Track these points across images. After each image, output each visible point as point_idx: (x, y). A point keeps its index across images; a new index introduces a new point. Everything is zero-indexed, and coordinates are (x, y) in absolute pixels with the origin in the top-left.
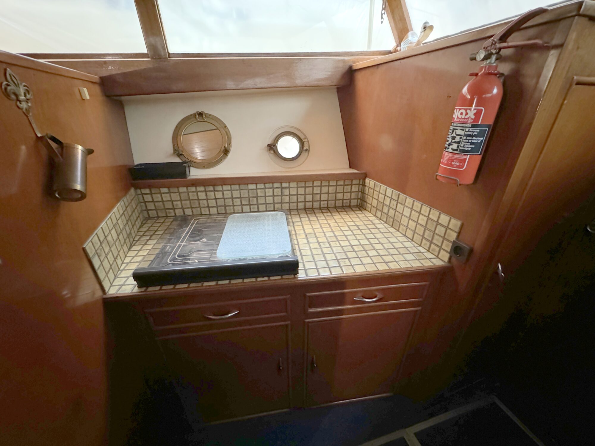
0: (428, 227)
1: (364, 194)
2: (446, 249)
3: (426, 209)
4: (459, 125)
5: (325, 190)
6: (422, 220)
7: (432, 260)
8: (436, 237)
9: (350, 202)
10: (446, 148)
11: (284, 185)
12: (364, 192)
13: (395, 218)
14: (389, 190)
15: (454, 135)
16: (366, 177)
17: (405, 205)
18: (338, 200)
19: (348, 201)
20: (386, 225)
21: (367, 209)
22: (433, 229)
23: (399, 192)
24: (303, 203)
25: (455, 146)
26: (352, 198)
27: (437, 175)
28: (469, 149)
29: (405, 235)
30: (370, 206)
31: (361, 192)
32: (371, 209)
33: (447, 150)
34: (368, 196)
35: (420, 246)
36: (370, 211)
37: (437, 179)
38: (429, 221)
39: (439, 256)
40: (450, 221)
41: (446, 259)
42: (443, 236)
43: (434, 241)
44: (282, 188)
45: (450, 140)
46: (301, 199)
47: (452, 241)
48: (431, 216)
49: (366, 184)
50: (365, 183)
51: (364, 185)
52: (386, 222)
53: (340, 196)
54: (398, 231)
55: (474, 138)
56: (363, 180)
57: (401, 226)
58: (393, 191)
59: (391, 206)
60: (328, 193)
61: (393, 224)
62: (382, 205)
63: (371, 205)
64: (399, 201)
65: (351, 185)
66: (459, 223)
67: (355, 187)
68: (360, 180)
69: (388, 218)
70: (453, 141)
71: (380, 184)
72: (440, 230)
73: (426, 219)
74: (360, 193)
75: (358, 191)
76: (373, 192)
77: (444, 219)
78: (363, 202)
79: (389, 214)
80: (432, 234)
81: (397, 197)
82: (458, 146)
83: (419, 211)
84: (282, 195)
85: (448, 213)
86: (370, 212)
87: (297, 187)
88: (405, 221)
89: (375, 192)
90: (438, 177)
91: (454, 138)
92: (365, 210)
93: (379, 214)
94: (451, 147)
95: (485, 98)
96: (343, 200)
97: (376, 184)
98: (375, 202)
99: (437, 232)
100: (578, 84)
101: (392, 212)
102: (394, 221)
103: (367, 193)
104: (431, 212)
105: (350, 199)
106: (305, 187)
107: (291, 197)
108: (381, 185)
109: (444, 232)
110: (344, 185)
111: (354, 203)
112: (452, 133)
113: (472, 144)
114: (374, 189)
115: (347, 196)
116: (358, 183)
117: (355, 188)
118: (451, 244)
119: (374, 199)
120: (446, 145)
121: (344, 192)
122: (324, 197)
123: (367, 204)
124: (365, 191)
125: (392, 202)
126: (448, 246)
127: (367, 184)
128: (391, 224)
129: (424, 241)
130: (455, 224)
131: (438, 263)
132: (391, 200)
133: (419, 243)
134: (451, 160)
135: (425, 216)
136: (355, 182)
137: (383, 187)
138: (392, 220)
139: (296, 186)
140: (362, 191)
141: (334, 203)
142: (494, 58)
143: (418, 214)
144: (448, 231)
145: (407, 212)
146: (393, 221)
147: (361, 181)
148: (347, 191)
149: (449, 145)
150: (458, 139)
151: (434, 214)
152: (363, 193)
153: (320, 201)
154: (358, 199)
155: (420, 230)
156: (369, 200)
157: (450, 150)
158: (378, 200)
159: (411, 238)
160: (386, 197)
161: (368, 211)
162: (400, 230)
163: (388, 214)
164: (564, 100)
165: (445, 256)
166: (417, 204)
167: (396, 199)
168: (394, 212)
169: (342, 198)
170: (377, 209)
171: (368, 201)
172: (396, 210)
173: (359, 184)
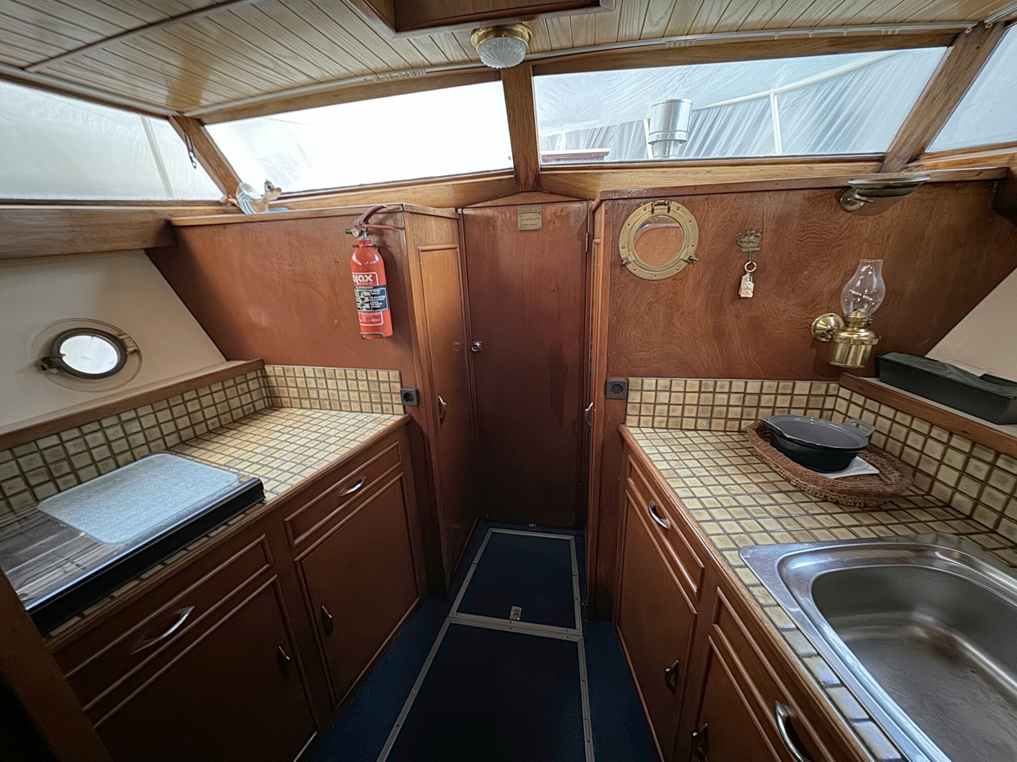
0: (371, 389)
1: (271, 388)
2: (397, 402)
3: (361, 373)
4: (363, 288)
5: (207, 401)
6: (363, 386)
7: (391, 419)
8: (383, 395)
9: (254, 407)
10: (359, 309)
11: (125, 416)
12: (270, 385)
13: (331, 398)
14: (309, 370)
15: (362, 297)
16: (264, 364)
17: (336, 378)
18: (234, 409)
19: (251, 406)
20: (322, 411)
21: (284, 405)
22: (378, 390)
23: (322, 368)
24: (176, 435)
25: (367, 306)
26: (255, 399)
27: (361, 335)
28: (380, 306)
29: (351, 411)
30: (288, 400)
31: (265, 387)
32: (291, 403)
33: (361, 310)
34: (280, 388)
35: (372, 413)
36: (290, 405)
37: (363, 339)
38: (370, 384)
39: (395, 413)
40: (389, 375)
41: (402, 412)
42: (389, 391)
43: (384, 401)
44: (122, 423)
45: (361, 301)
46: (169, 428)
47: (399, 391)
48: (370, 378)
49: (269, 374)
50: (265, 373)
51: (265, 376)
52: (321, 409)
53: (235, 403)
54: (341, 410)
55: (379, 297)
56: (261, 370)
57: (342, 404)
58: (314, 369)
59: (319, 386)
60: (215, 404)
61: (331, 407)
62: (306, 391)
63: (289, 397)
64: (328, 376)
65: (247, 382)
66: (397, 373)
67: (253, 383)
68: (256, 370)
69: (322, 402)
70: (364, 302)
71: (292, 367)
72: (384, 387)
73: (366, 383)
74: (263, 389)
75: (260, 388)
76: (286, 380)
77: (383, 375)
78: (274, 399)
79: (321, 397)
80: (378, 395)
81: (323, 373)
82: (370, 305)
83: (355, 378)
84: (126, 436)
85: (383, 368)
86: (292, 407)
87: (154, 413)
88: (344, 396)
89: (288, 379)
90: (364, 337)
91: (363, 299)
92: (283, 407)
93: (306, 403)
94: (364, 307)
95: (373, 264)
96: (242, 406)
97: (285, 369)
98: (294, 392)
99: (382, 390)
100: (422, 251)
101: (323, 394)
102: (332, 402)
103: (275, 384)
104: (369, 374)
105: (253, 402)
106: (170, 408)
107: (147, 432)
108: (294, 368)
109: (388, 387)
110: (236, 385)
111: (260, 405)
112: (360, 295)
113: (379, 302)
114: (285, 376)
115: (246, 399)
116: (255, 376)
117: (253, 385)
118: (399, 396)
119: (290, 389)
120: (359, 307)
121: (239, 396)
122: (210, 412)
123: (283, 399)
124: (272, 383)
125: (319, 381)
126: (397, 399)
127: (270, 372)
128: (328, 407)
129: (374, 406)
130: (394, 375)
131: (397, 418)
132: (316, 380)
133: (371, 411)
134: (369, 318)
135: (364, 380)
136: (250, 376)
137: (298, 368)
138: (327, 402)
139: (151, 411)
140: (267, 385)
141: (230, 416)
142: (365, 234)
143: (355, 382)
144: (391, 384)
145: (342, 385)
146: (330, 402)
147: (259, 372)
148: (244, 392)
149: (362, 306)
150: (367, 300)
151: (372, 374)
152: (268, 386)
153: (205, 420)
154: (263, 398)
155: (365, 397)
156: (283, 391)
157: (364, 310)
158: (297, 387)
159: (360, 410)
160: (307, 379)
161: (288, 407)
162: (343, 408)
163: (319, 399)
164: (420, 262)
165: (399, 409)
166: (350, 372)
167: (323, 376)
168: (326, 392)
169: (239, 405)
170: (300, 398)
171: (282, 395)
172: (327, 388)
173: (257, 378)
